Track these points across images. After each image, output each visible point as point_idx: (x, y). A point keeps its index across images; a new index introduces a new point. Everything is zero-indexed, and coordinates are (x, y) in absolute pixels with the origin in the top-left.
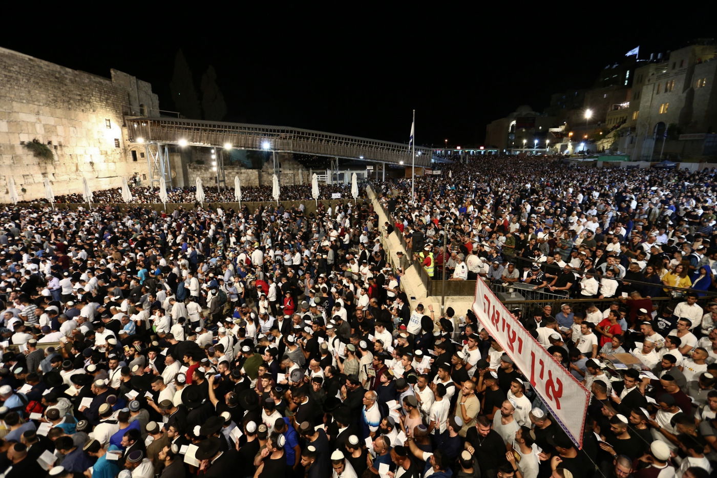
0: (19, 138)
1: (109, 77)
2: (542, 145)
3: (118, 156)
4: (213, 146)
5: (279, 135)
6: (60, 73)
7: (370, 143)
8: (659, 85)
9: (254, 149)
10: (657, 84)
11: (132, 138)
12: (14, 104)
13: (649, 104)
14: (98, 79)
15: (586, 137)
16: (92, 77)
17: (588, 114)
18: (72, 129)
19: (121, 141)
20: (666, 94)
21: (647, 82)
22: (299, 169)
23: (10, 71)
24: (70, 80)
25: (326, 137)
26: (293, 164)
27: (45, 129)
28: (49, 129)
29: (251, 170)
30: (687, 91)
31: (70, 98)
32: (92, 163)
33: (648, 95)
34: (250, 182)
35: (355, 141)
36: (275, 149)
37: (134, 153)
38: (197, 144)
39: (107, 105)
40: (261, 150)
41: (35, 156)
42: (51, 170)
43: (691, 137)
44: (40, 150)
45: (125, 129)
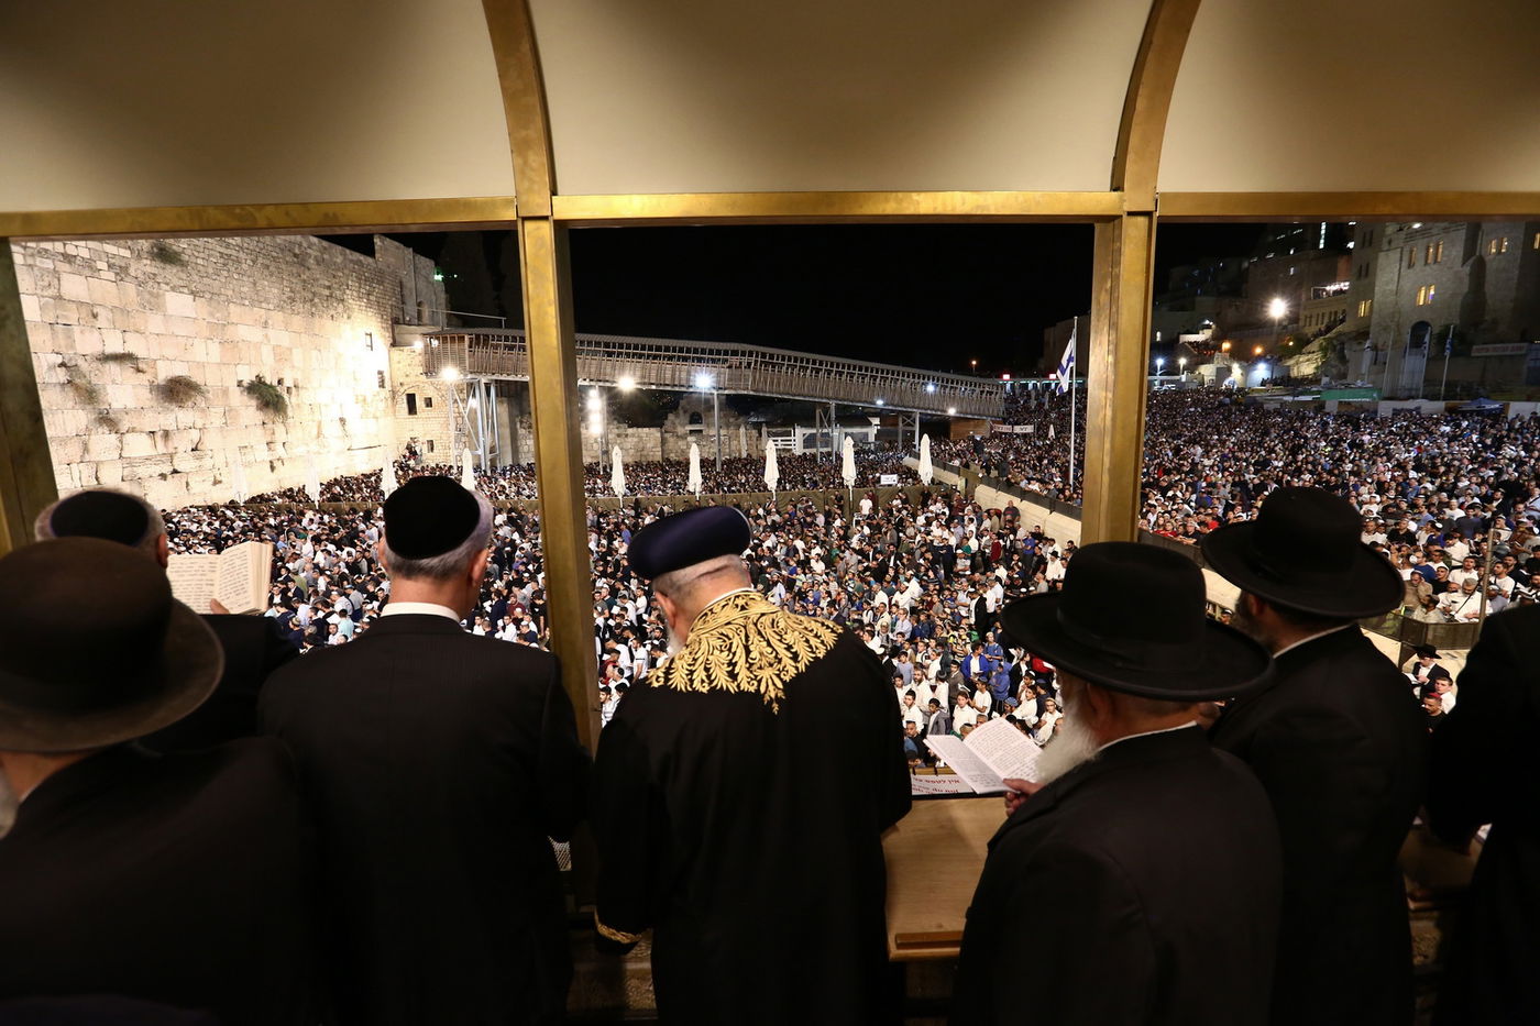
0: (236, 374)
1: (370, 252)
2: (1172, 369)
3: (382, 405)
4: (592, 383)
5: (727, 360)
6: (301, 246)
7: (893, 373)
8: (1411, 252)
9: (677, 389)
10: (1407, 249)
12: (232, 307)
13: (1393, 287)
14: (357, 256)
15: (1261, 351)
16: (348, 251)
17: (1278, 308)
18: (315, 353)
19: (386, 375)
20: (1427, 268)
21: (1385, 247)
22: (739, 427)
24: (316, 258)
25: (816, 363)
26: (725, 416)
27: (275, 355)
28: (281, 356)
30: (1471, 261)
31: (314, 294)
32: (342, 420)
33: (1389, 270)
34: (645, 453)
35: (868, 369)
36: (719, 389)
37: (411, 399)
39: (369, 304)
40: (691, 390)
41: (259, 408)
42: (280, 435)
43: (1495, 350)
44: (268, 397)
45: (396, 352)
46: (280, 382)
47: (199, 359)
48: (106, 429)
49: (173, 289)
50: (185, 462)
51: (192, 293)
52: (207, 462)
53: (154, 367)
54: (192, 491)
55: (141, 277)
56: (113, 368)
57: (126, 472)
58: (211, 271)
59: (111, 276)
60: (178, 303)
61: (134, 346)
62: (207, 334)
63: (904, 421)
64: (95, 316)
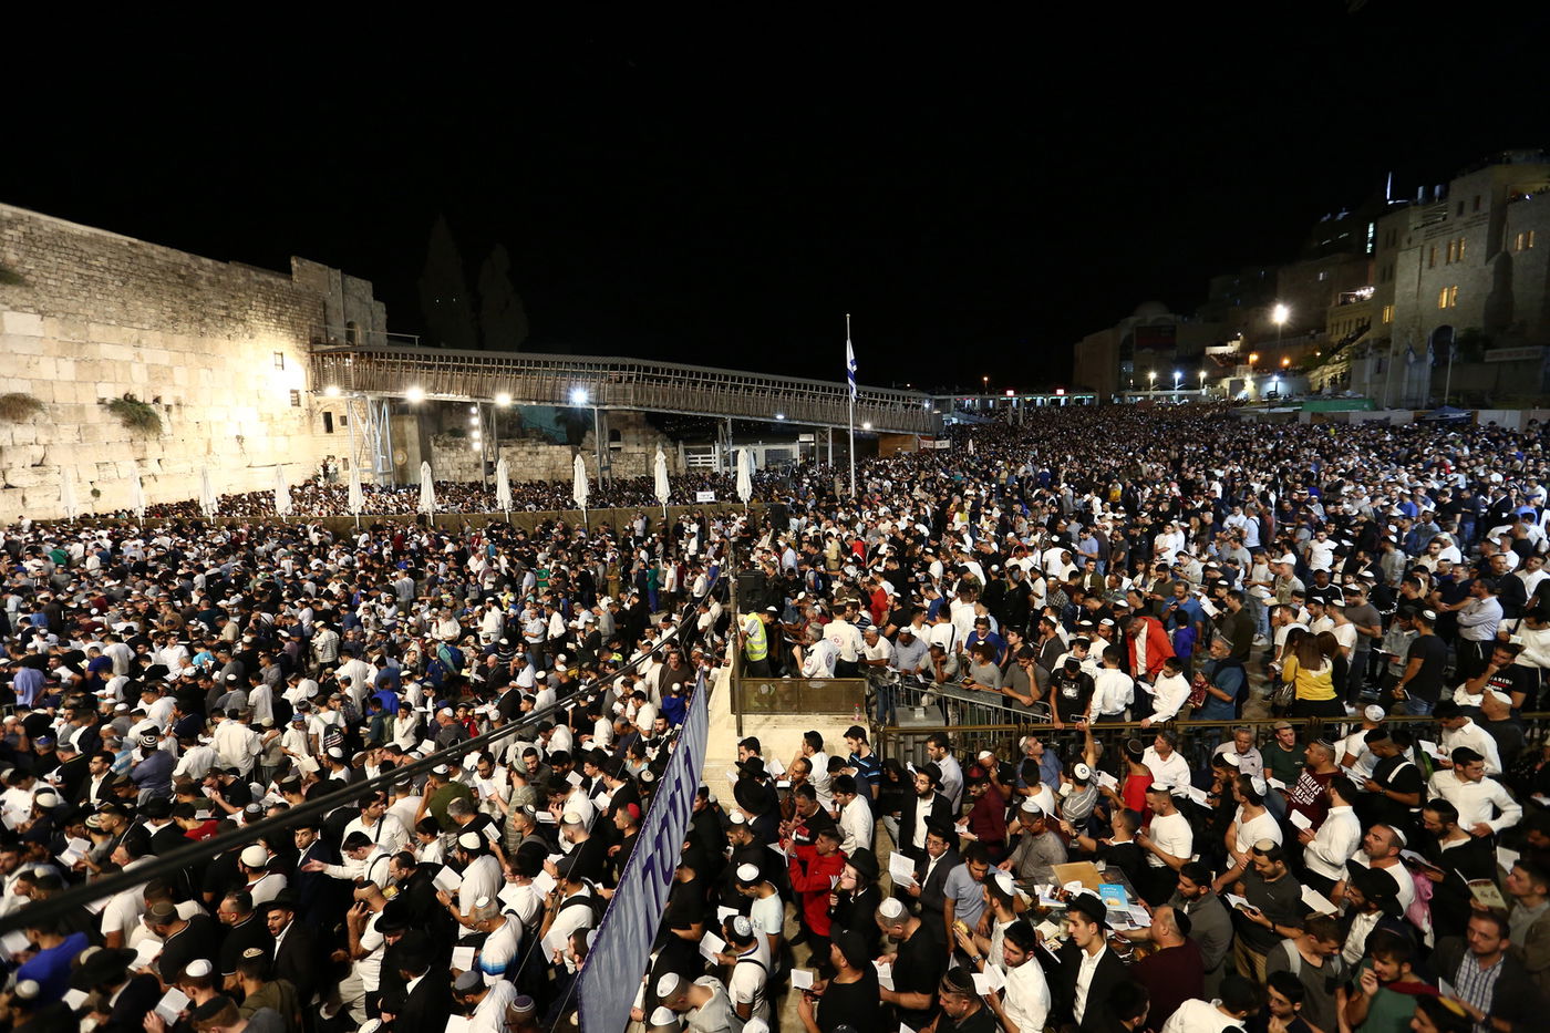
0: (97, 391)
1: (286, 271)
2: (1190, 383)
3: (297, 423)
4: (475, 400)
5: (606, 374)
6: (188, 267)
7: (799, 387)
8: (1432, 250)
9: (557, 405)
10: (1427, 248)
11: (317, 387)
12: (93, 327)
13: (1414, 289)
14: (264, 277)
15: (1286, 362)
16: (252, 273)
17: (1281, 315)
18: (203, 372)
19: (301, 394)
20: (1449, 267)
21: (1404, 244)
22: (657, 443)
23: (89, 267)
24: (209, 279)
25: (705, 376)
26: (644, 433)
27: (149, 373)
28: (156, 374)
29: (557, 447)
30: (1495, 258)
31: (205, 314)
32: (239, 438)
33: (1409, 272)
34: (555, 470)
35: (767, 383)
36: (598, 405)
37: (327, 417)
38: (444, 397)
39: (280, 324)
40: (570, 405)
41: (126, 425)
42: (154, 452)
43: (1510, 354)
44: (137, 415)
46: (157, 400)
47: (48, 377)
49: (14, 309)
50: (22, 478)
51: (40, 312)
52: (53, 478)
54: (29, 507)
58: (65, 291)
60: (21, 322)
62: (59, 353)
63: (820, 437)
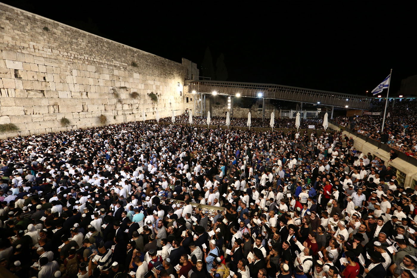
0: (147, 92)
1: (181, 62)
3: (181, 100)
4: (229, 95)
5: (268, 89)
6: (164, 61)
7: (325, 93)
9: (252, 97)
12: (148, 76)
14: (177, 63)
16: (175, 62)
18: (165, 87)
19: (182, 93)
22: (273, 109)
23: (148, 62)
24: (167, 64)
26: (270, 106)
27: (156, 87)
29: (245, 109)
31: (166, 73)
32: (170, 103)
34: (244, 115)
35: (315, 92)
36: (265, 97)
37: (187, 98)
38: (221, 94)
39: (179, 75)
40: (256, 97)
41: (152, 100)
42: (156, 106)
45: (185, 87)
46: (157, 94)
47: (140, 88)
48: (120, 103)
49: (135, 72)
50: (135, 111)
51: (139, 73)
52: (139, 111)
53: (130, 90)
54: (136, 118)
55: (129, 70)
56: (122, 90)
57: (123, 113)
58: (143, 68)
59: (123, 70)
60: (136, 75)
61: (127, 85)
62: (142, 83)
63: (328, 109)
64: (119, 79)
